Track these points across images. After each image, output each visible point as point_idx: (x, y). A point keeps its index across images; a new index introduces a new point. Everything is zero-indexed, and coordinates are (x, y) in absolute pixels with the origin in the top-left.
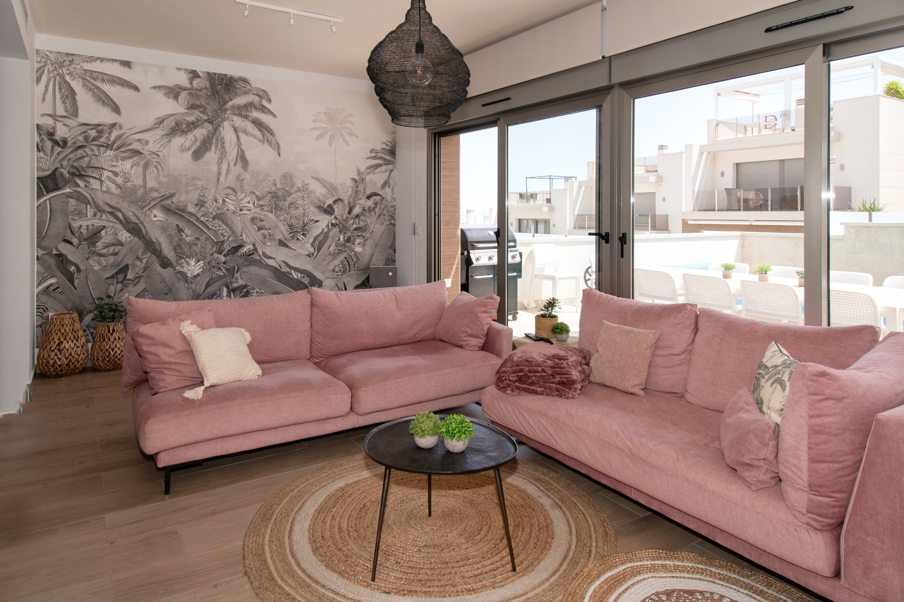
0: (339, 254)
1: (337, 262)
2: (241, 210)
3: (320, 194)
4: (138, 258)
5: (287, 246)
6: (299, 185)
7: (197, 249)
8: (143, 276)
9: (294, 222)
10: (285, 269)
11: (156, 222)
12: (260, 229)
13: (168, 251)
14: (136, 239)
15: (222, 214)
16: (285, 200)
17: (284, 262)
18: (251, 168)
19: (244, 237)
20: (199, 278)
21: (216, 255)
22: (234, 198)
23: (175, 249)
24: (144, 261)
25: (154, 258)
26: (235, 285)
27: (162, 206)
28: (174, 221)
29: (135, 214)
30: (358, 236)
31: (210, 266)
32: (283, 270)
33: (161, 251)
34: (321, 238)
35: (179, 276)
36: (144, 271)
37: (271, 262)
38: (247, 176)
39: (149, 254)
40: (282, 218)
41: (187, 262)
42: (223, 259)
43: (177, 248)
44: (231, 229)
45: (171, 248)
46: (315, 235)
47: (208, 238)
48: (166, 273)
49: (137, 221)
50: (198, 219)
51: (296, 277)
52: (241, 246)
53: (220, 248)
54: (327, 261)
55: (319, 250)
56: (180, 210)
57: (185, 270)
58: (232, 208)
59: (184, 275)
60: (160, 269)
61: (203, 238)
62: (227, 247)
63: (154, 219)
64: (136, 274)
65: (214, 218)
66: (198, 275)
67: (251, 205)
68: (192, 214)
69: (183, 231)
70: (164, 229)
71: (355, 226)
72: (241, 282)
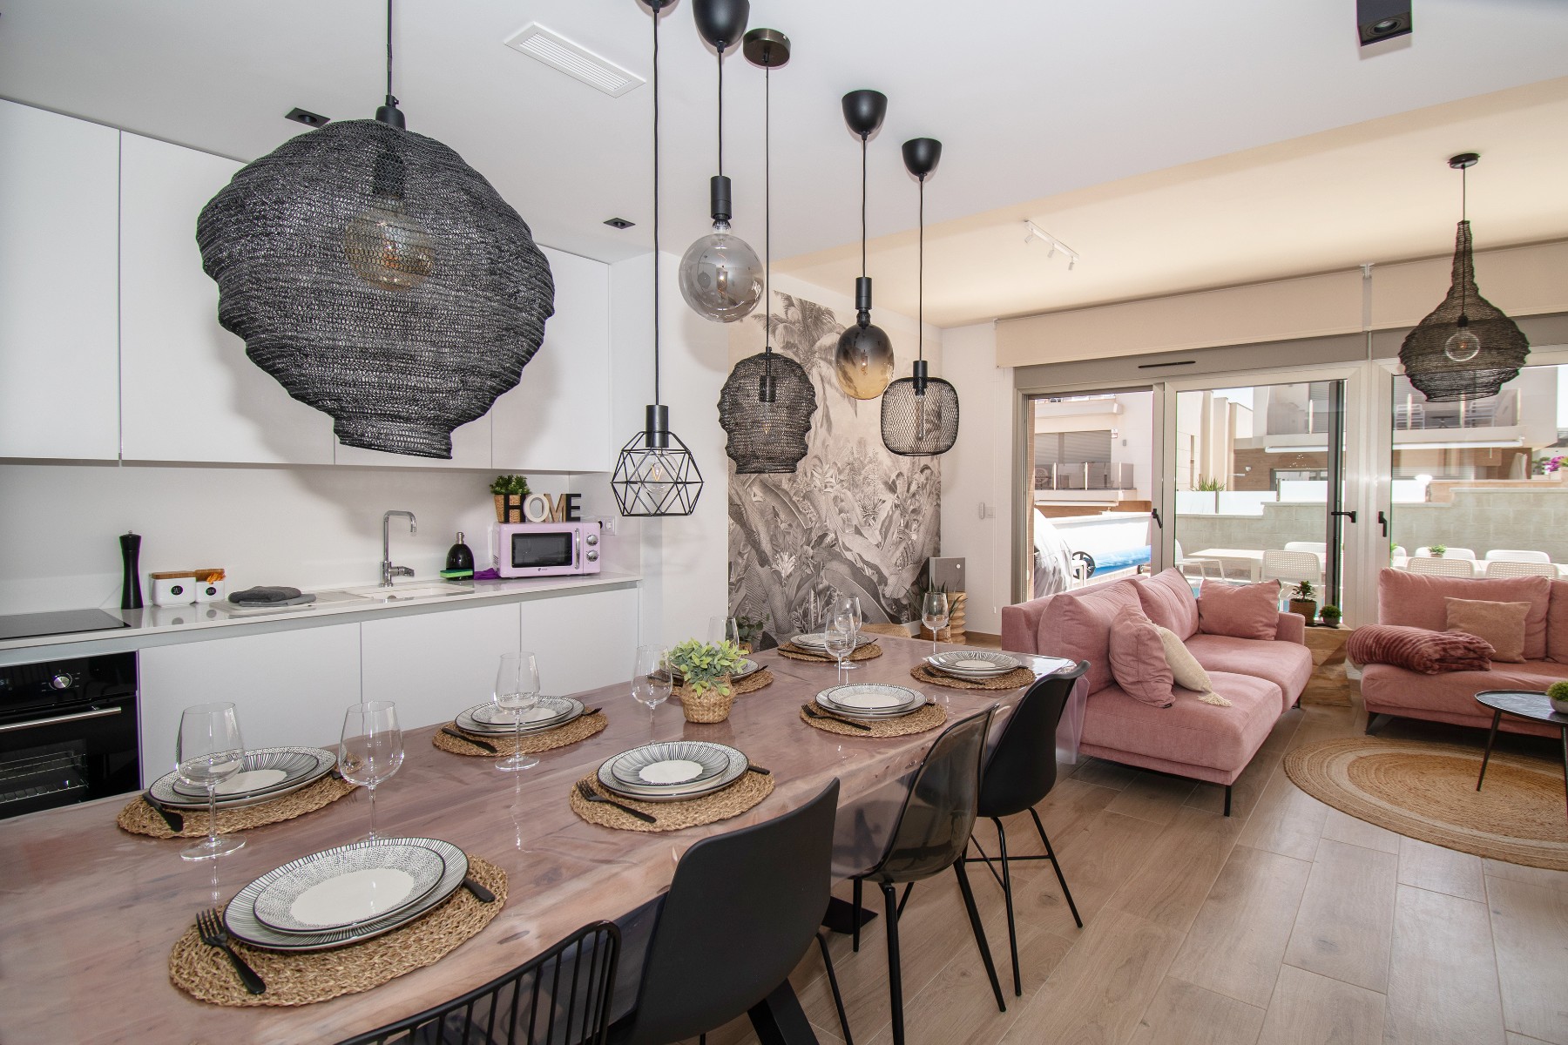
0: (900, 542)
1: (898, 554)
2: (826, 487)
3: (887, 466)
4: (740, 553)
5: (861, 534)
6: (871, 455)
7: (789, 539)
8: (743, 578)
9: (867, 502)
10: (860, 564)
11: (756, 504)
12: (841, 511)
13: (766, 545)
14: (738, 527)
15: (810, 491)
16: (860, 474)
17: (859, 555)
18: (834, 431)
19: (828, 523)
20: (791, 579)
21: (805, 547)
22: (820, 471)
23: (771, 540)
24: (745, 557)
25: (753, 552)
26: (821, 586)
27: (761, 481)
28: (772, 502)
29: (737, 493)
30: (914, 520)
31: (802, 562)
32: (858, 566)
33: (759, 544)
34: (886, 524)
35: (775, 577)
36: (745, 571)
37: (848, 555)
38: (830, 442)
39: (749, 547)
40: (857, 497)
41: (781, 557)
42: (811, 552)
43: (773, 539)
44: (818, 513)
45: (768, 539)
46: (882, 519)
47: (799, 525)
48: (763, 572)
49: (739, 503)
50: (791, 500)
51: (867, 574)
52: (825, 535)
53: (808, 539)
54: (891, 553)
55: (885, 538)
56: (774, 485)
57: (779, 568)
58: (818, 483)
59: (777, 573)
60: (758, 567)
61: (794, 525)
62: (814, 537)
63: (754, 499)
64: (739, 575)
65: (804, 498)
66: (791, 574)
67: (833, 480)
68: (787, 493)
69: (778, 515)
70: (762, 513)
71: (912, 508)
72: (826, 583)
